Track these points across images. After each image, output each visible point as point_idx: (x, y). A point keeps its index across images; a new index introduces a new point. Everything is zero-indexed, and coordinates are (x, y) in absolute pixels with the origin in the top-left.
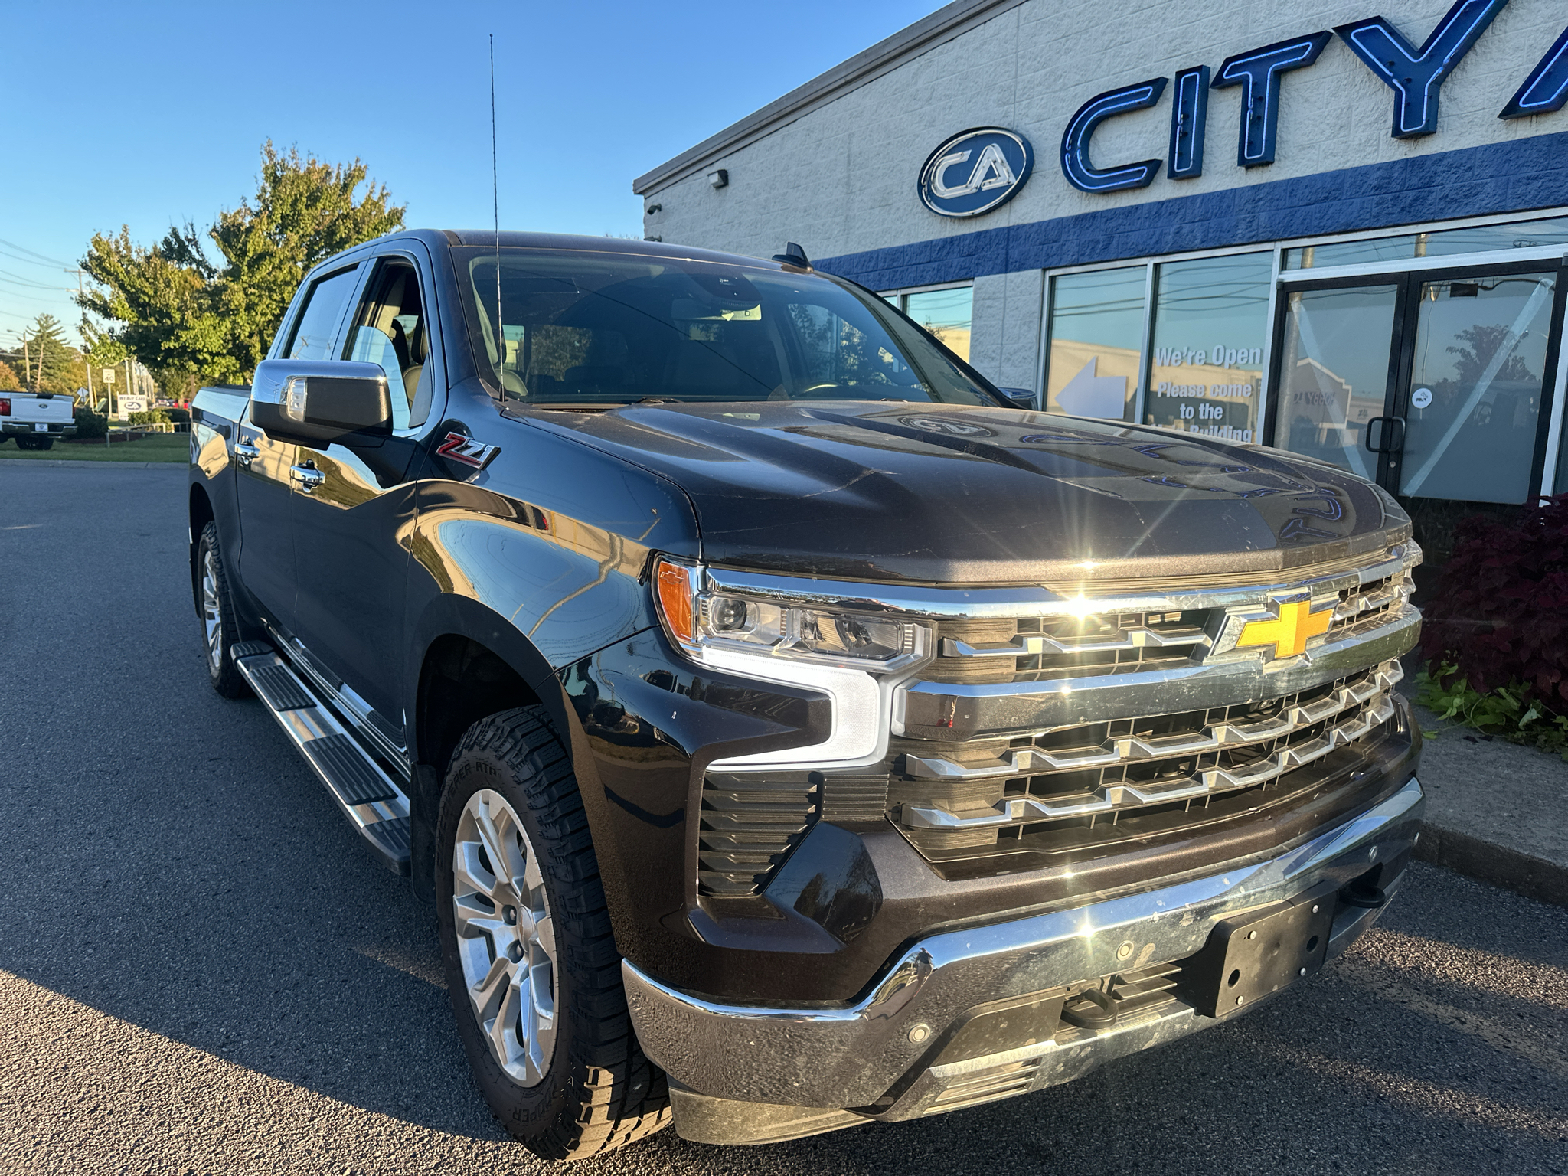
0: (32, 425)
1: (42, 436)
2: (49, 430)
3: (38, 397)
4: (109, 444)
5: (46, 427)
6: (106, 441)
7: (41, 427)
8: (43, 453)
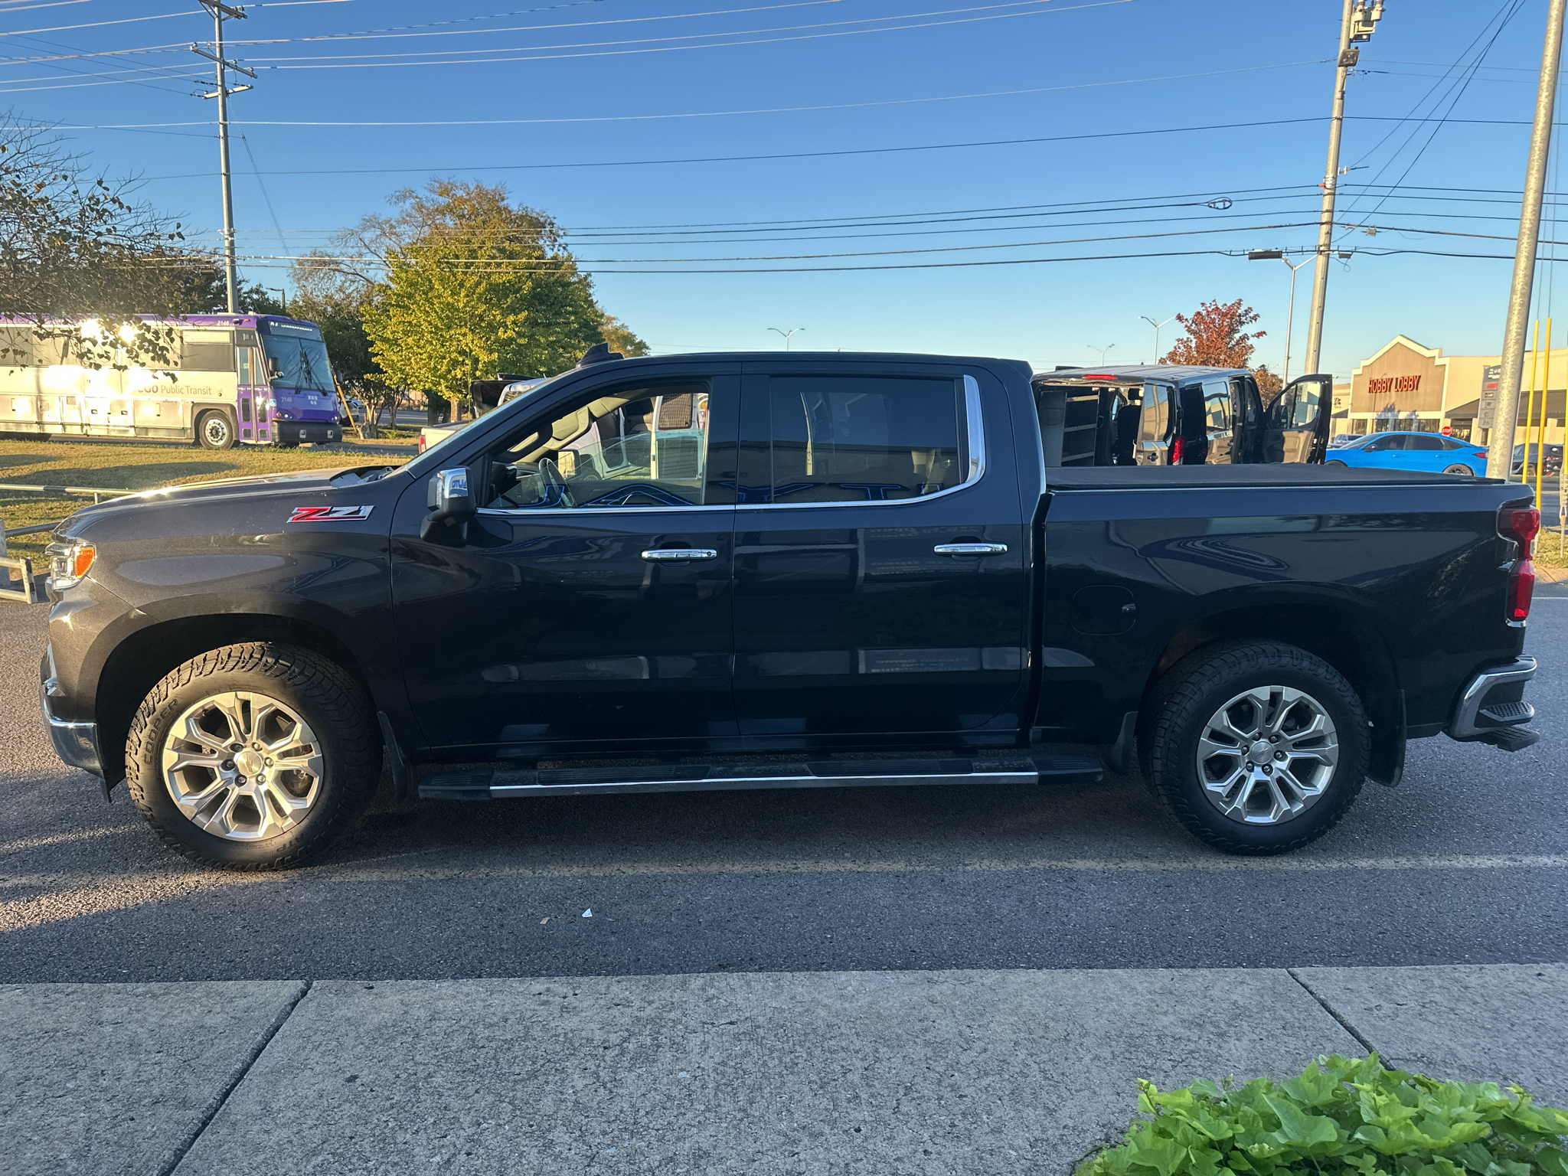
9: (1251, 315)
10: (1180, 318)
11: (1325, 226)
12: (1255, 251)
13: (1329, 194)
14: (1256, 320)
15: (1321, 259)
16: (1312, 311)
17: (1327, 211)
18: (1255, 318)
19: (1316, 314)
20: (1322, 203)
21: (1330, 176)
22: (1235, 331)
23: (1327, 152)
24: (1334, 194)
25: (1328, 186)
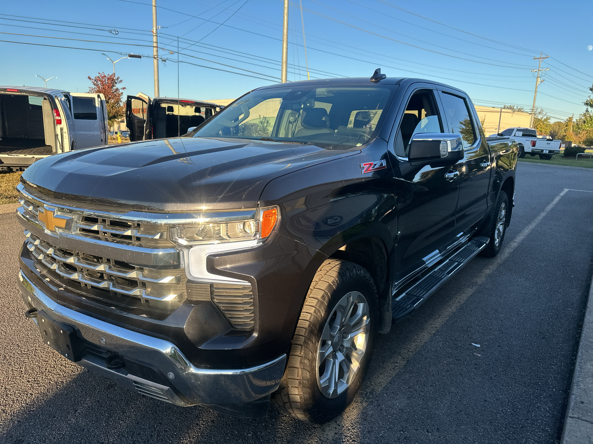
0: (542, 151)
1: (545, 154)
2: (549, 152)
3: (547, 140)
4: (577, 159)
5: (548, 151)
6: (576, 158)
7: (546, 151)
8: (546, 161)
9: (119, 80)
10: (89, 78)
11: (155, 48)
12: (131, 54)
13: (155, 36)
14: (121, 82)
15: (155, 61)
16: (155, 81)
17: (155, 42)
18: (121, 81)
19: (156, 82)
20: (153, 39)
21: (154, 28)
22: (113, 86)
23: (152, 19)
24: (157, 36)
25: (154, 32)
